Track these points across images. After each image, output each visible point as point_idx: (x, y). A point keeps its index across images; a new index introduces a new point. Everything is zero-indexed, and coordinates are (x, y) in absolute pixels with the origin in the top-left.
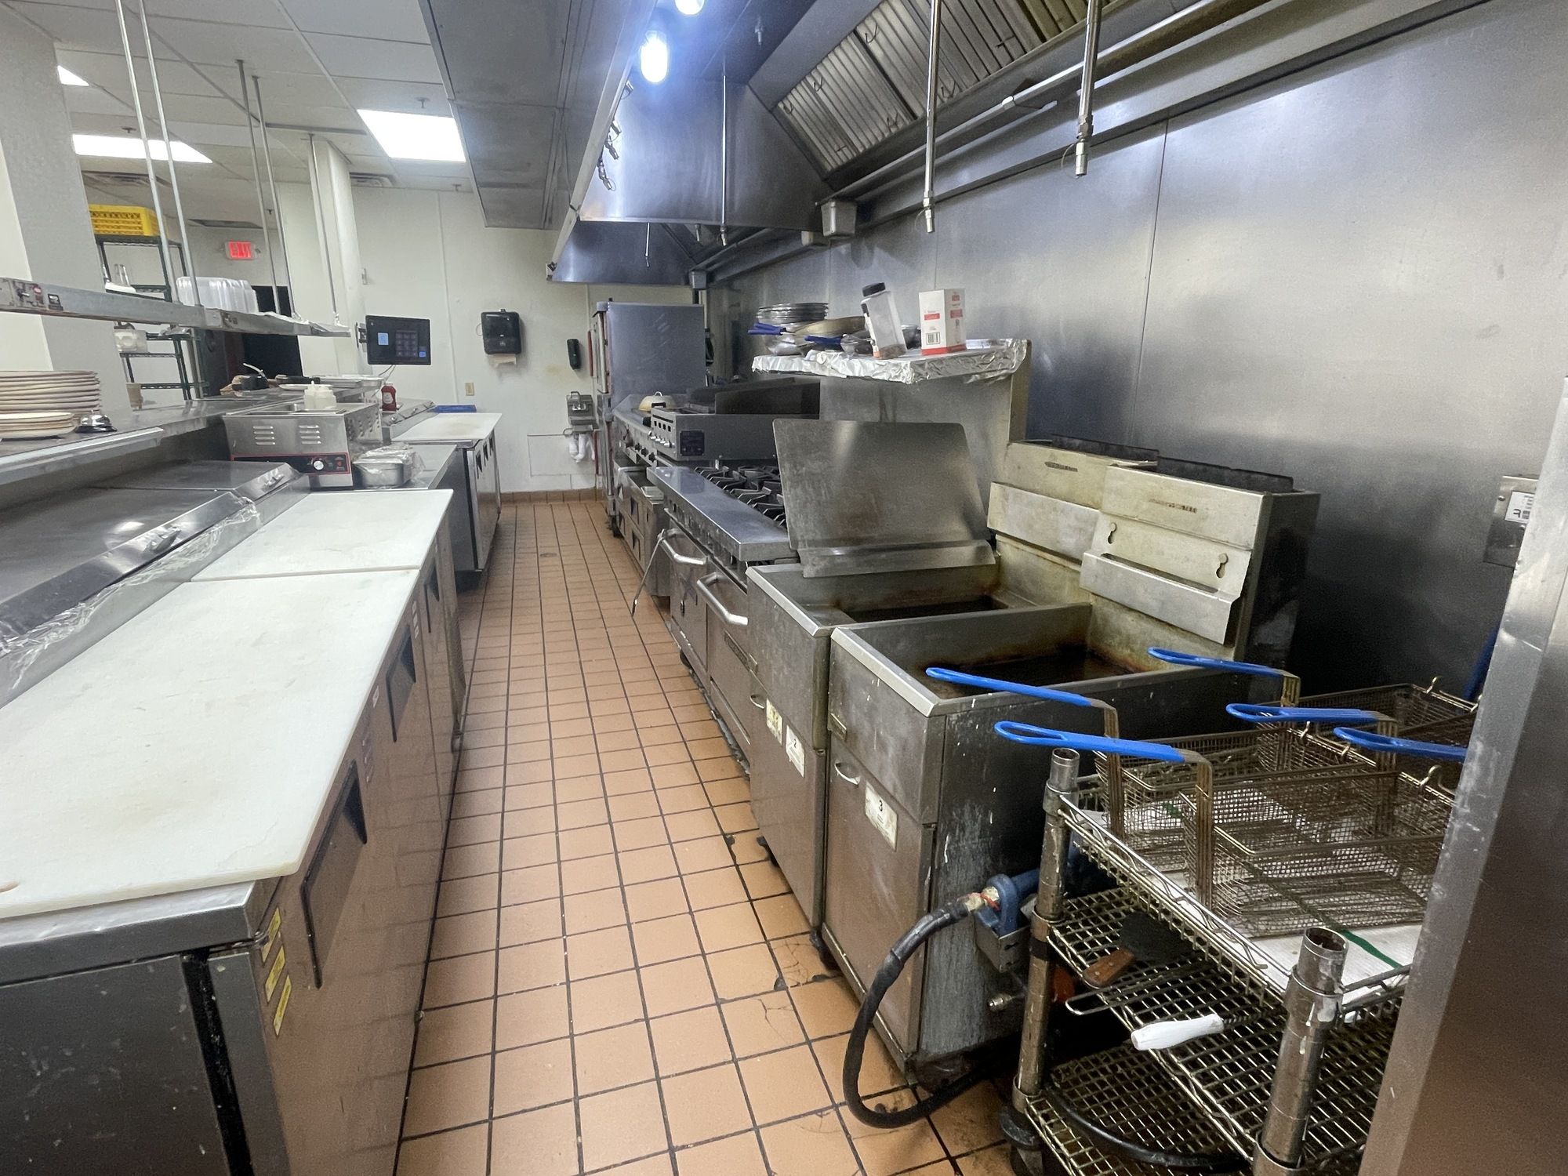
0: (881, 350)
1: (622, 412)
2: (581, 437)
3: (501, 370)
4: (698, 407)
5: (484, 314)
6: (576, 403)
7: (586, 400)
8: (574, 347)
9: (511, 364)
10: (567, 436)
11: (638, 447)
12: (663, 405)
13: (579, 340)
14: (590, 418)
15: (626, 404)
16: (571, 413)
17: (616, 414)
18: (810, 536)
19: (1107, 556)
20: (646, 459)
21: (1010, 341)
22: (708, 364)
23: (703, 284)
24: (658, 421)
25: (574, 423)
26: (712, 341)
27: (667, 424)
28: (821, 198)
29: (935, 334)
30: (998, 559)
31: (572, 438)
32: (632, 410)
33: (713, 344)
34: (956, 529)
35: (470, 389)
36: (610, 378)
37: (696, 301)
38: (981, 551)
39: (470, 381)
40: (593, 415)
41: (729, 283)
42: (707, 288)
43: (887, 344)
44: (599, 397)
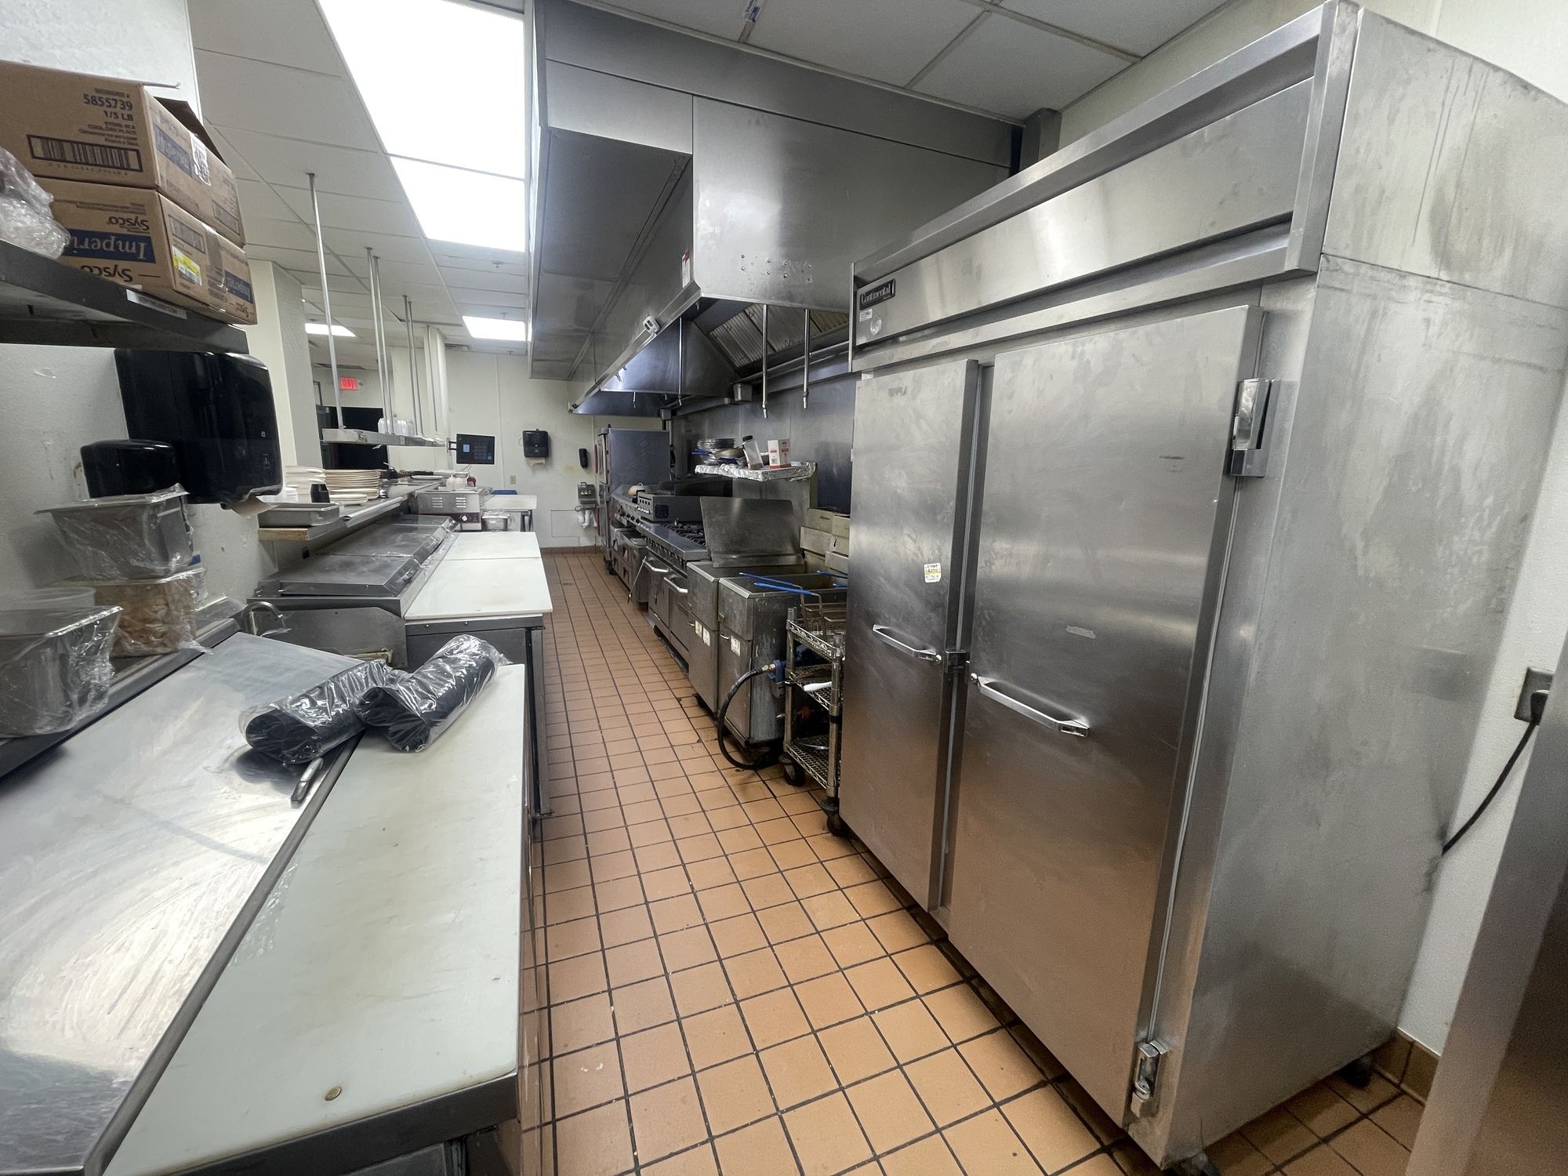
0: (751, 466)
1: (618, 496)
2: (587, 512)
3: (534, 468)
4: (665, 492)
5: (525, 432)
6: (584, 490)
7: (591, 488)
8: (584, 454)
9: (542, 464)
10: (578, 511)
11: (628, 516)
12: (644, 491)
13: (588, 450)
14: (593, 499)
15: (619, 490)
16: (580, 496)
17: (613, 496)
18: (717, 550)
19: (834, 552)
20: (634, 522)
21: (808, 463)
22: (672, 466)
23: (669, 417)
24: (642, 499)
25: (583, 503)
26: (675, 452)
27: (648, 501)
28: (734, 381)
29: (775, 459)
30: (806, 562)
31: (581, 512)
32: (624, 494)
33: (675, 455)
34: (789, 549)
35: (513, 480)
36: (609, 475)
37: (664, 428)
38: (798, 558)
39: (513, 475)
40: (595, 497)
41: (685, 417)
42: (672, 419)
43: (755, 463)
44: (600, 486)
